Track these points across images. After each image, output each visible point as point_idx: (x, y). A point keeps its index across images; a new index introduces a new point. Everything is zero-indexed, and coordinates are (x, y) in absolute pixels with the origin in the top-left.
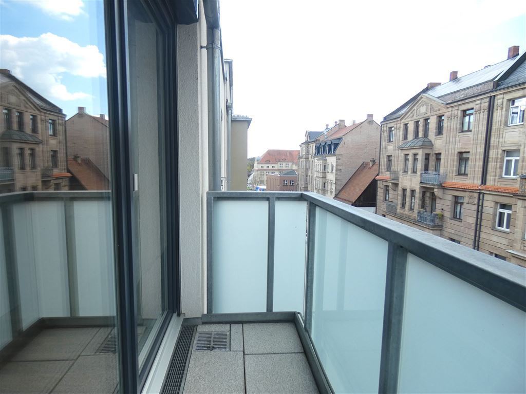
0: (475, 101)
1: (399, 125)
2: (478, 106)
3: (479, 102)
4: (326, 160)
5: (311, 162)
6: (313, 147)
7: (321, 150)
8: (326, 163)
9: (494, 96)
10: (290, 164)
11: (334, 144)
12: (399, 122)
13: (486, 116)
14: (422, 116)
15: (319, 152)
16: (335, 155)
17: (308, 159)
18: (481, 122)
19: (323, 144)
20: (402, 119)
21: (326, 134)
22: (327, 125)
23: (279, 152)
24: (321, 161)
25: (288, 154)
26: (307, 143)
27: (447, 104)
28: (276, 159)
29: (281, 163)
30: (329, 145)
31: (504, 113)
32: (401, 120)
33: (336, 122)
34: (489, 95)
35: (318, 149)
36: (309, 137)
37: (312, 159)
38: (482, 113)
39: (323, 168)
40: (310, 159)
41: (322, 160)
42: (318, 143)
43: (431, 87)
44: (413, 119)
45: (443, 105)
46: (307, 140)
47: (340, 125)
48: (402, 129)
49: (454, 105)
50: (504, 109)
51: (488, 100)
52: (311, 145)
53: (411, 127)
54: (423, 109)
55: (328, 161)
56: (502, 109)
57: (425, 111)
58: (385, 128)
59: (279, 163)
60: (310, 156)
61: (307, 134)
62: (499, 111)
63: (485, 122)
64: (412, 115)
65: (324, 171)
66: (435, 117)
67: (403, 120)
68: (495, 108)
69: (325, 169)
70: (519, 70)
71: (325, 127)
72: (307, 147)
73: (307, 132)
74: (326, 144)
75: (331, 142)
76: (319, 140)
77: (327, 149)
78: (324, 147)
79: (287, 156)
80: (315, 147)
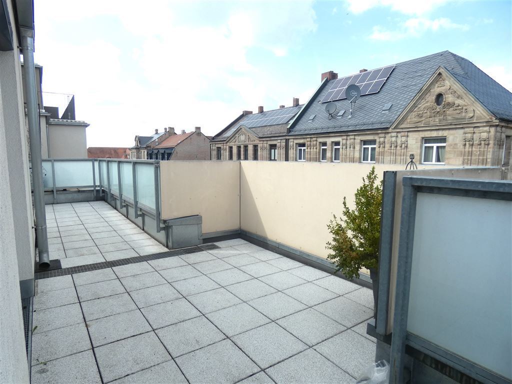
0: (277, 140)
1: (225, 147)
2: (279, 144)
3: (279, 141)
6: (144, 154)
7: (154, 156)
9: (288, 139)
11: (168, 153)
12: (225, 144)
13: (284, 152)
14: (243, 143)
18: (282, 156)
19: (156, 151)
20: (228, 142)
21: (157, 140)
22: (157, 130)
23: (103, 150)
25: (113, 152)
26: (137, 149)
27: (260, 138)
30: (162, 153)
31: (294, 152)
32: (226, 143)
33: (166, 129)
34: (285, 138)
35: (150, 156)
36: (139, 142)
38: (282, 150)
42: (150, 150)
43: (246, 114)
44: (235, 144)
45: (257, 138)
47: (170, 132)
48: (228, 150)
49: (264, 139)
50: (294, 150)
51: (284, 141)
52: (143, 151)
53: (235, 151)
54: (243, 138)
56: (293, 149)
57: (244, 139)
58: (214, 148)
61: (137, 139)
62: (292, 150)
63: (284, 156)
64: (234, 140)
66: (252, 145)
67: (228, 144)
68: (289, 148)
70: (301, 122)
71: (155, 132)
72: (138, 153)
73: (136, 136)
74: (158, 152)
75: (164, 150)
76: (150, 147)
77: (160, 156)
78: (157, 154)
79: (111, 154)
80: (148, 153)
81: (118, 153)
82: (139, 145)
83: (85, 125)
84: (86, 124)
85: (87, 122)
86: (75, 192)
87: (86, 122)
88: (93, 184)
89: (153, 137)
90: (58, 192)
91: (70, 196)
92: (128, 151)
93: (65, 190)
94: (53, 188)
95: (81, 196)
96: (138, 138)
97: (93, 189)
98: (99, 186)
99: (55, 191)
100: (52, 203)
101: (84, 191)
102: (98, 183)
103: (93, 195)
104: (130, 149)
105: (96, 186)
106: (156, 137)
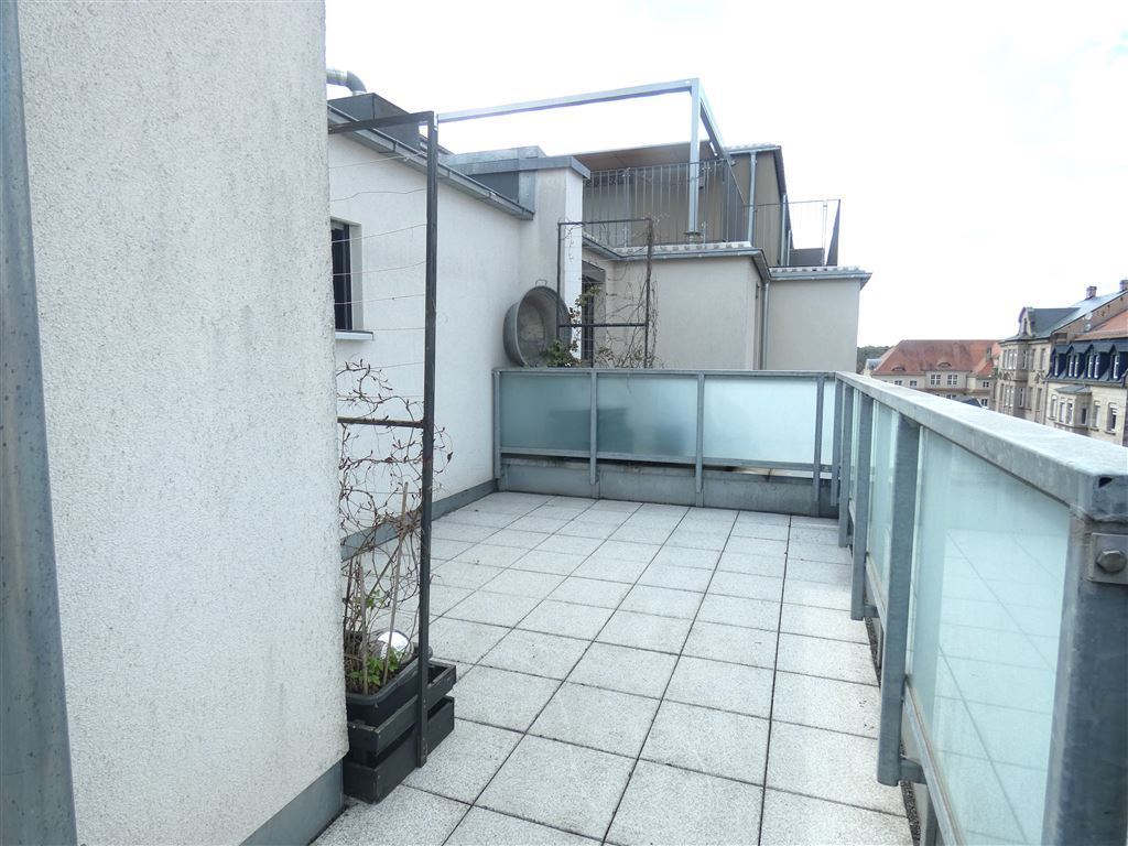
4: (1090, 394)
5: (1035, 392)
6: (1043, 355)
7: (1074, 364)
8: (1089, 403)
10: (961, 377)
11: (1122, 353)
15: (1063, 367)
16: (1124, 387)
17: (1026, 381)
19: (1082, 349)
21: (1089, 317)
22: (1092, 290)
23: (932, 347)
24: (1074, 397)
25: (956, 351)
26: (1024, 342)
28: (921, 365)
29: (936, 374)
30: (1103, 353)
33: (1124, 284)
35: (1061, 363)
36: (1032, 323)
37: (1040, 385)
39: (1080, 415)
40: (1031, 383)
41: (1075, 393)
42: (1064, 344)
46: (1025, 333)
52: (1039, 348)
55: (1095, 398)
59: (929, 375)
60: (1032, 376)
61: (1026, 316)
65: (1080, 424)
69: (1084, 420)
71: (1084, 295)
72: (1023, 352)
73: (1024, 310)
74: (1089, 350)
75: (1110, 345)
76: (1065, 335)
77: (1094, 363)
78: (1083, 358)
79: (952, 356)
80: (1054, 352)
81: (969, 355)
82: (1029, 331)
83: (862, 279)
84: (864, 273)
85: (864, 267)
86: (757, 478)
87: (861, 269)
88: (811, 461)
89: (1077, 309)
90: (709, 473)
91: (738, 489)
92: (998, 350)
93: (730, 469)
94: (696, 458)
95: (773, 494)
96: (1029, 313)
97: (810, 474)
98: (830, 469)
99: (699, 468)
100: (689, 501)
101: (782, 480)
102: (827, 458)
103: (809, 495)
104: (1001, 343)
105: (822, 468)
106: (1087, 309)
